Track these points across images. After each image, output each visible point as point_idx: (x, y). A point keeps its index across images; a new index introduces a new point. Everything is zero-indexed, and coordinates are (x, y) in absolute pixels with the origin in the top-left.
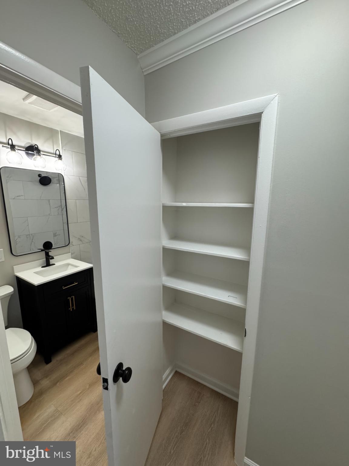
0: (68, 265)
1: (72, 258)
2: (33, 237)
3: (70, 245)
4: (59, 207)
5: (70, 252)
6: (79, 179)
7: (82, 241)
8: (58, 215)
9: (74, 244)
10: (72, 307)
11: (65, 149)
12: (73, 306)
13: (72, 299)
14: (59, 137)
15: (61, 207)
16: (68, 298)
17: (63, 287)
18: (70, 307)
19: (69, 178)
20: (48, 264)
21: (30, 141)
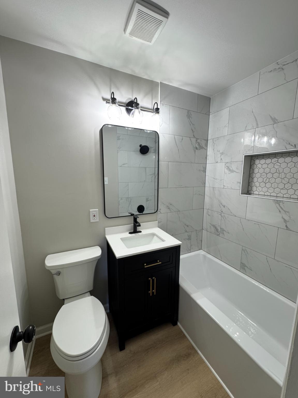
0: (153, 235)
1: (158, 227)
2: (131, 200)
3: (158, 212)
4: (153, 174)
5: (157, 221)
6: (175, 137)
7: (170, 209)
8: (151, 182)
9: (161, 211)
10: (152, 290)
11: (163, 104)
12: (154, 290)
13: (153, 281)
14: (159, 90)
15: (155, 175)
16: (149, 279)
17: (145, 264)
18: (150, 291)
19: (164, 136)
20: (135, 231)
21: (131, 97)
